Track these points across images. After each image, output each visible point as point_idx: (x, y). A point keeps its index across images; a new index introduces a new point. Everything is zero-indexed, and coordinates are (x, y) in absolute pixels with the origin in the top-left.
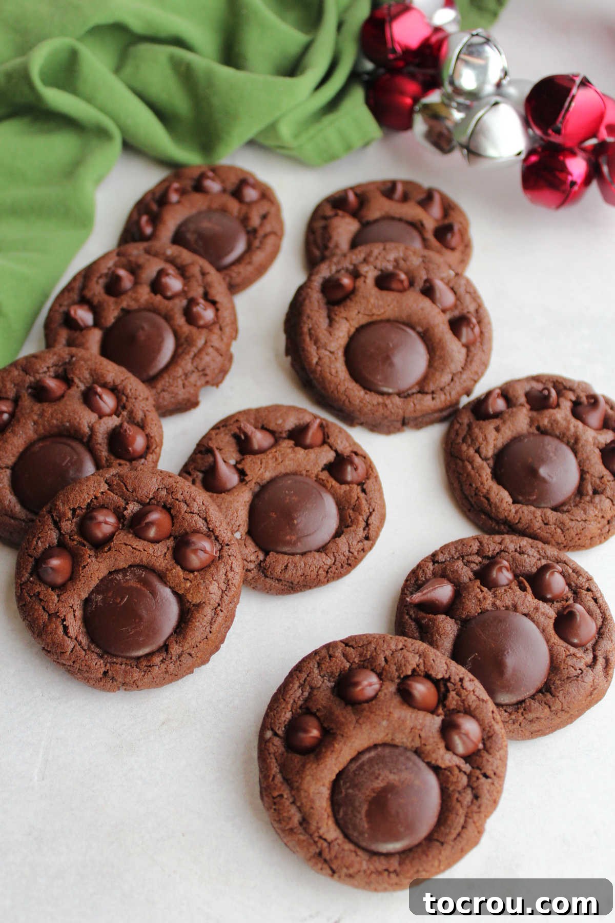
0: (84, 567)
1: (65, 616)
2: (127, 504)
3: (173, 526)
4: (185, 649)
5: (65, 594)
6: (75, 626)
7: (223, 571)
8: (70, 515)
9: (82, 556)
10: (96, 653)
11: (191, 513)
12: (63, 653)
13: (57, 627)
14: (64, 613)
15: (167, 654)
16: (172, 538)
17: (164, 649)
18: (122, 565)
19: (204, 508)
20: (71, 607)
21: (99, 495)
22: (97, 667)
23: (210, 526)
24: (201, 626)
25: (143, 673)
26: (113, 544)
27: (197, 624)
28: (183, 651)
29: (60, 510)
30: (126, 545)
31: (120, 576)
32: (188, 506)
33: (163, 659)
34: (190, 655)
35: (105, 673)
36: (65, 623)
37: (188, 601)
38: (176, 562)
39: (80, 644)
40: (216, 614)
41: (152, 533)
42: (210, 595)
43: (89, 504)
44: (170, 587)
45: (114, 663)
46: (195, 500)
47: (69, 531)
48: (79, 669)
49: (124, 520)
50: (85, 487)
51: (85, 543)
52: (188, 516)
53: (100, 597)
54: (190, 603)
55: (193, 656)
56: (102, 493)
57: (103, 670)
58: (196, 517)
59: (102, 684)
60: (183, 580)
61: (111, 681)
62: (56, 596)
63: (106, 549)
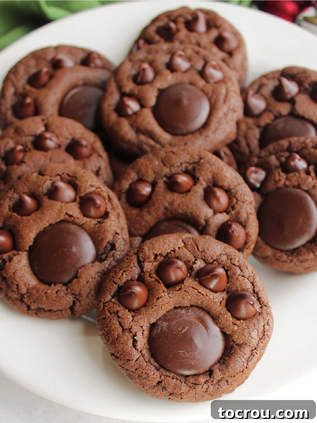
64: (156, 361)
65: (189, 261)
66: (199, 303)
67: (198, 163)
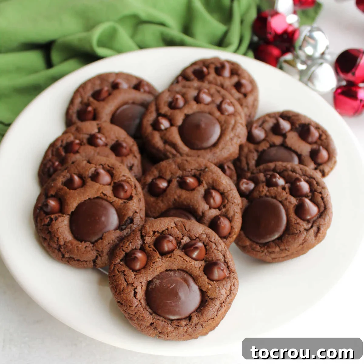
0: (154, 263)
1: (137, 286)
2: (183, 237)
3: (206, 254)
4: (201, 321)
5: (139, 275)
6: (141, 293)
7: (229, 285)
8: (152, 233)
9: (154, 257)
10: (149, 312)
11: (217, 250)
12: (131, 306)
13: (131, 291)
14: (137, 285)
15: (189, 322)
16: (204, 261)
17: (188, 319)
18: (175, 267)
19: (224, 250)
20: (141, 283)
21: (170, 228)
22: (148, 319)
23: (226, 260)
24: (212, 311)
25: (173, 329)
26: (173, 254)
27: (210, 309)
28: (199, 322)
29: (147, 230)
30: (180, 256)
31: (172, 273)
32: (216, 246)
33: (187, 324)
34: (202, 325)
35: (152, 324)
36: (136, 290)
37: (207, 296)
38: (204, 273)
39: (141, 304)
40: (221, 306)
41: (195, 254)
42: (221, 295)
43: (163, 231)
44: (198, 286)
45: (158, 319)
46: (220, 244)
47: (149, 242)
48: (137, 318)
49: (180, 245)
50: (163, 222)
51: (157, 251)
52: (215, 251)
53: (158, 281)
54: (209, 297)
55: (203, 327)
56: (171, 228)
57: (151, 321)
58: (220, 253)
59: (148, 330)
60: (207, 284)
61: (153, 329)
62: (134, 275)
63: (169, 256)
64: (151, 308)
65: (178, 238)
66: (184, 267)
67: (203, 171)
